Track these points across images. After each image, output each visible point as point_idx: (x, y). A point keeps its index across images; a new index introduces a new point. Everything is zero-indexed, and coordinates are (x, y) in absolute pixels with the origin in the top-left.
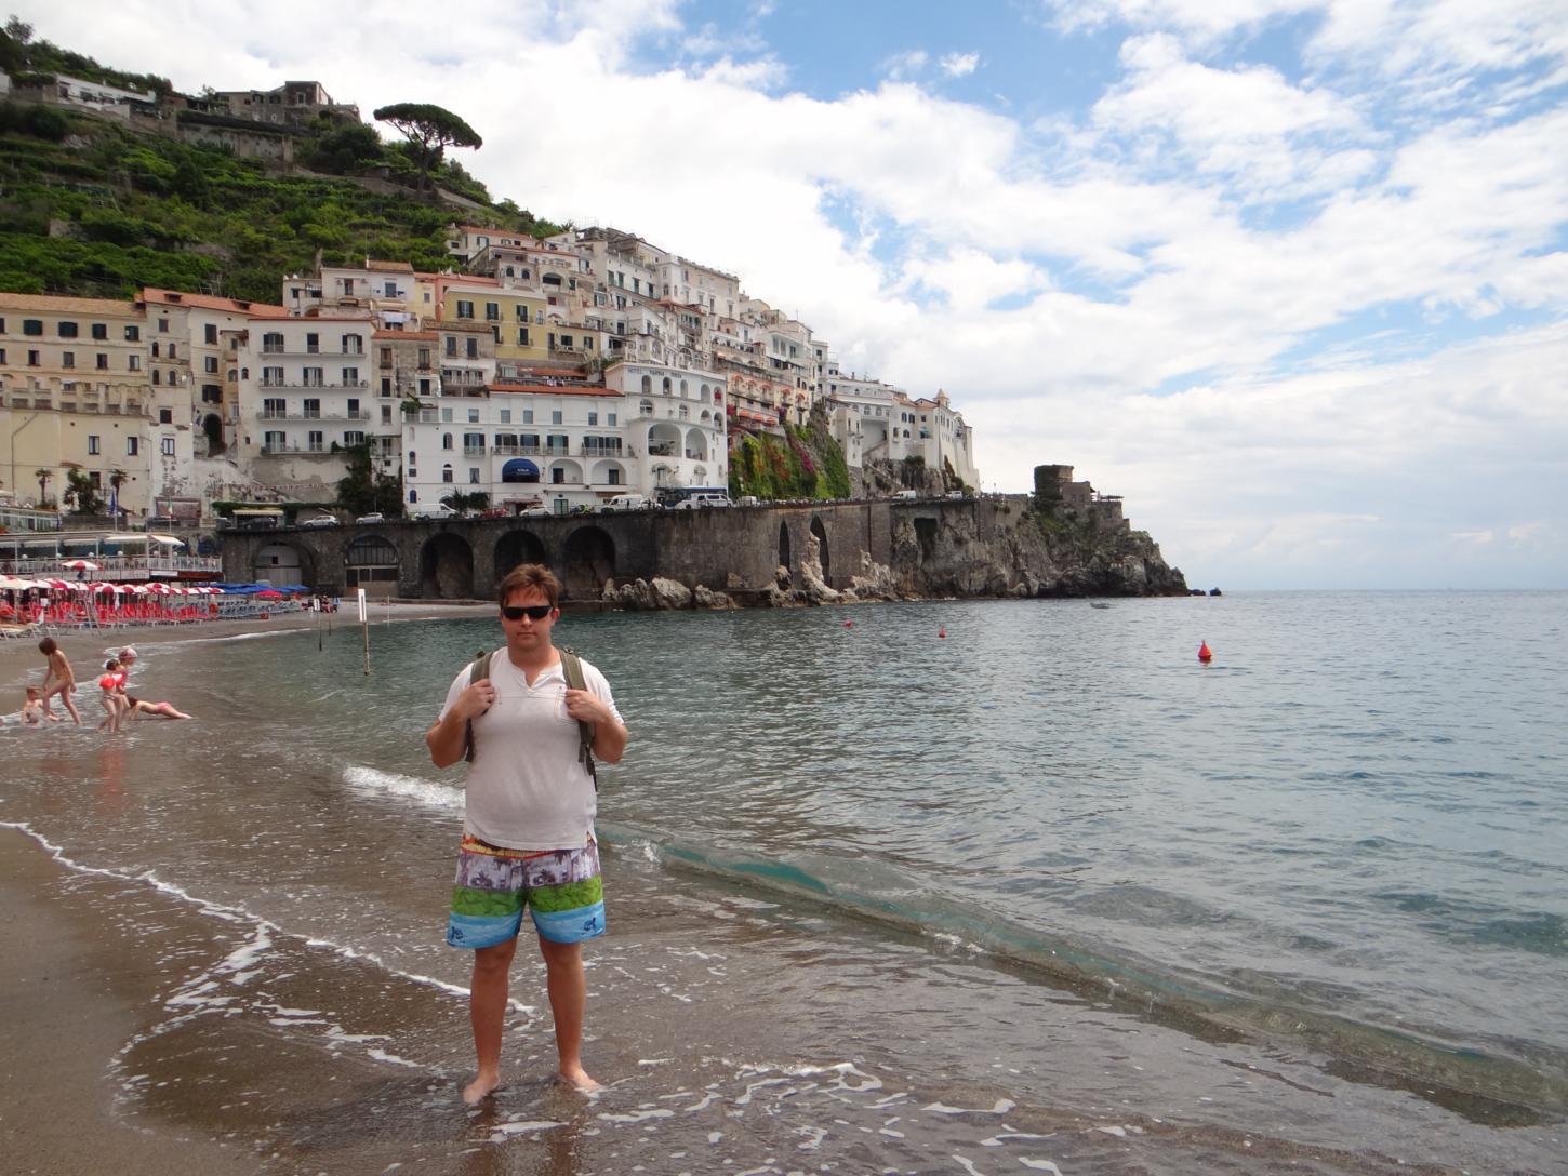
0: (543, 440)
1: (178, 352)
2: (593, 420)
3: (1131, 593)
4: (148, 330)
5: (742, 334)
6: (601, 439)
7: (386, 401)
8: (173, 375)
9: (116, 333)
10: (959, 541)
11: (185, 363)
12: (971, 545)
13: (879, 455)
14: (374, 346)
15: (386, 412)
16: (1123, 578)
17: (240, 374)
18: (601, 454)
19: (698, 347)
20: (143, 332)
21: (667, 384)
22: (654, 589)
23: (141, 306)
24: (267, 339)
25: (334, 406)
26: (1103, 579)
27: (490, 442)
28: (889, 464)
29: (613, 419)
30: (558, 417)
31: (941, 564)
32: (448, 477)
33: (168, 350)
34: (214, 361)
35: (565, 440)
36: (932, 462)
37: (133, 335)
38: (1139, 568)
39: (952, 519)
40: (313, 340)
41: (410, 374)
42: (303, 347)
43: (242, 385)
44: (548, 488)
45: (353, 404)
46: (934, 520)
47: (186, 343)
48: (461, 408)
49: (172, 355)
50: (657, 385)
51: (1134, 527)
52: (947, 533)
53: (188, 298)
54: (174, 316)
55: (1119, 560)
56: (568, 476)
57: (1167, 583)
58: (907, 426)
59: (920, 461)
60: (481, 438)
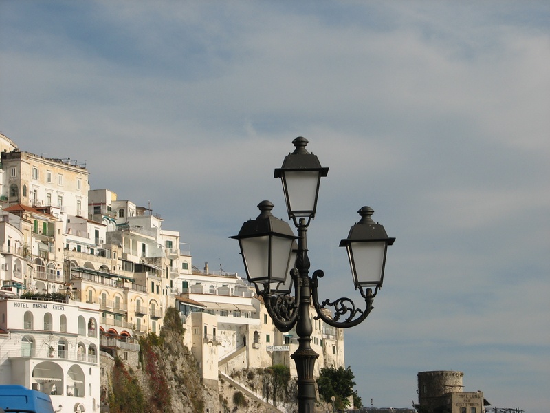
5: (93, 235)
13: (238, 364)
19: (51, 256)
21: (48, 319)
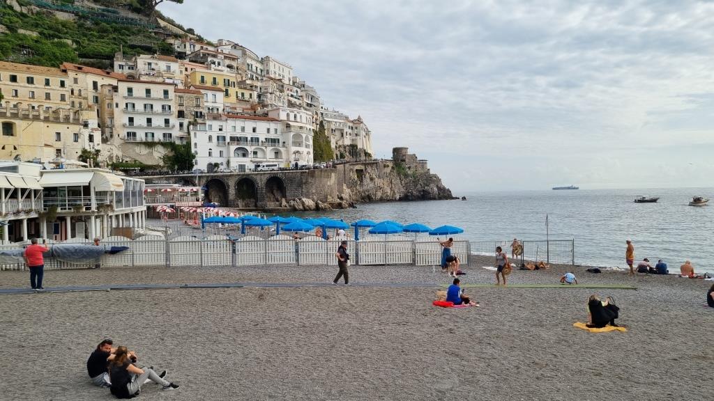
0: (249, 139)
1: (82, 94)
2: (268, 130)
3: (434, 199)
4: (69, 82)
5: (295, 92)
6: (272, 139)
7: (181, 120)
8: (80, 103)
9: (54, 83)
10: (372, 179)
11: (86, 98)
12: (376, 179)
13: (340, 143)
14: (176, 96)
15: (181, 125)
16: (429, 193)
17: (115, 106)
18: (272, 146)
20: (67, 83)
21: (295, 116)
22: (303, 203)
23: (65, 71)
24: (128, 90)
25: (158, 121)
26: (422, 193)
27: (228, 140)
28: (345, 147)
29: (276, 131)
30: (254, 130)
31: (365, 188)
32: (210, 154)
33: (78, 92)
34: (97, 98)
35: (258, 140)
36: (360, 146)
37: (62, 84)
38: (435, 189)
39: (369, 169)
40: (148, 91)
41: (192, 109)
42: (143, 94)
43: (116, 110)
44: (253, 159)
45: (167, 121)
46: (362, 170)
47: (86, 89)
48: (216, 125)
49: (80, 95)
50: (292, 118)
51: (432, 172)
52: (367, 175)
53: (85, 68)
54: (80, 76)
55: (428, 186)
56: (259, 154)
57: (445, 195)
58: (350, 131)
59: (357, 146)
60: (224, 138)
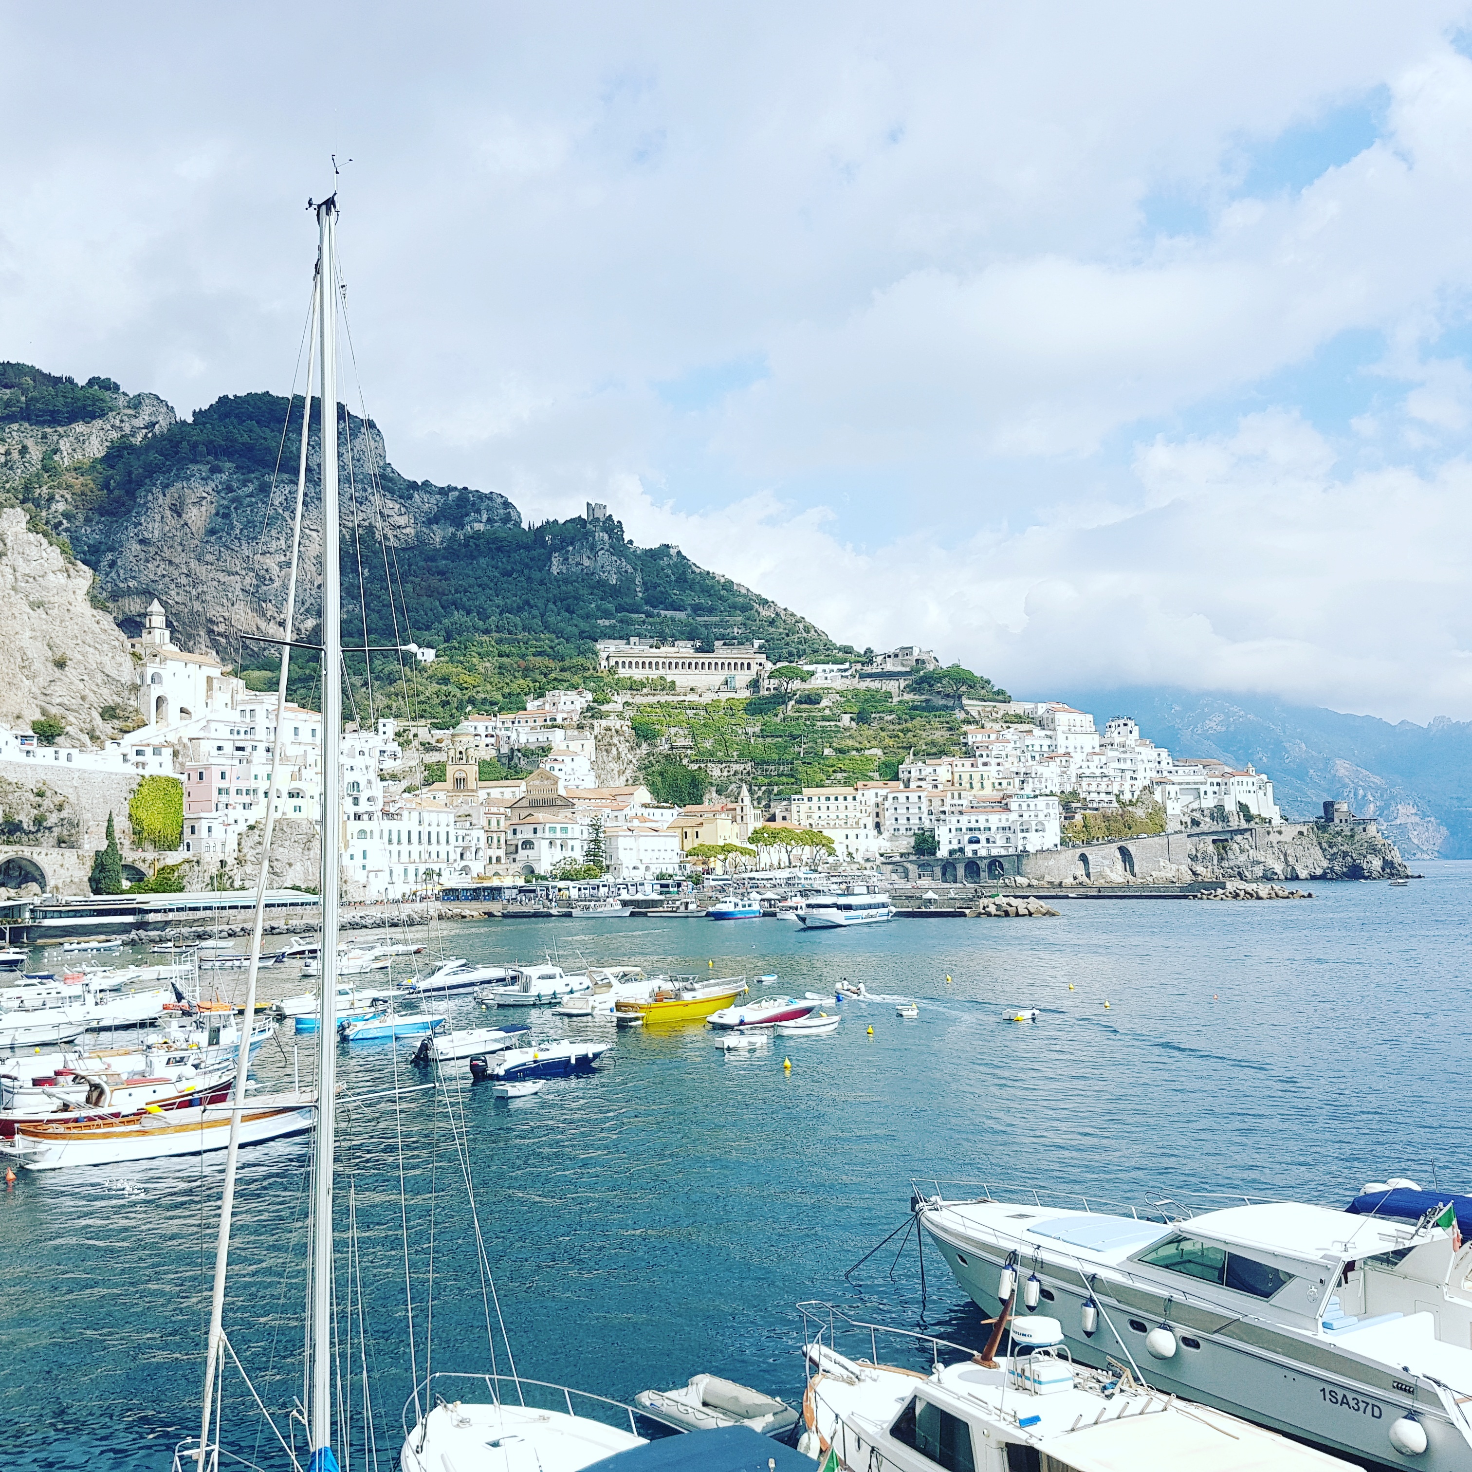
0: (982, 829)
2: (1000, 820)
4: (859, 797)
6: (1003, 827)
7: (931, 817)
8: (866, 810)
9: (850, 798)
10: (1244, 851)
11: (870, 806)
12: (1251, 852)
13: (1195, 805)
14: (927, 799)
15: (931, 821)
17: (886, 809)
18: (1003, 833)
21: (1028, 806)
22: (1016, 881)
23: (857, 789)
24: (894, 798)
25: (914, 819)
26: (1351, 871)
27: (964, 830)
28: (1201, 810)
29: (1007, 820)
30: (987, 820)
31: (1232, 864)
32: (950, 842)
33: (864, 802)
34: (878, 804)
35: (989, 829)
36: (1231, 806)
37: (854, 798)
39: (1238, 839)
40: (908, 798)
41: (938, 808)
42: (904, 800)
43: (886, 812)
44: (984, 846)
45: (920, 818)
46: (1226, 840)
47: (870, 799)
48: (954, 820)
49: (866, 804)
50: (1024, 806)
52: (1234, 847)
53: (870, 784)
54: (866, 791)
55: (1365, 858)
56: (990, 841)
58: (1216, 788)
59: (1222, 807)
60: (961, 830)
